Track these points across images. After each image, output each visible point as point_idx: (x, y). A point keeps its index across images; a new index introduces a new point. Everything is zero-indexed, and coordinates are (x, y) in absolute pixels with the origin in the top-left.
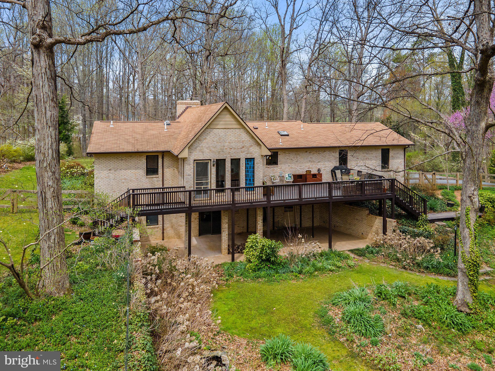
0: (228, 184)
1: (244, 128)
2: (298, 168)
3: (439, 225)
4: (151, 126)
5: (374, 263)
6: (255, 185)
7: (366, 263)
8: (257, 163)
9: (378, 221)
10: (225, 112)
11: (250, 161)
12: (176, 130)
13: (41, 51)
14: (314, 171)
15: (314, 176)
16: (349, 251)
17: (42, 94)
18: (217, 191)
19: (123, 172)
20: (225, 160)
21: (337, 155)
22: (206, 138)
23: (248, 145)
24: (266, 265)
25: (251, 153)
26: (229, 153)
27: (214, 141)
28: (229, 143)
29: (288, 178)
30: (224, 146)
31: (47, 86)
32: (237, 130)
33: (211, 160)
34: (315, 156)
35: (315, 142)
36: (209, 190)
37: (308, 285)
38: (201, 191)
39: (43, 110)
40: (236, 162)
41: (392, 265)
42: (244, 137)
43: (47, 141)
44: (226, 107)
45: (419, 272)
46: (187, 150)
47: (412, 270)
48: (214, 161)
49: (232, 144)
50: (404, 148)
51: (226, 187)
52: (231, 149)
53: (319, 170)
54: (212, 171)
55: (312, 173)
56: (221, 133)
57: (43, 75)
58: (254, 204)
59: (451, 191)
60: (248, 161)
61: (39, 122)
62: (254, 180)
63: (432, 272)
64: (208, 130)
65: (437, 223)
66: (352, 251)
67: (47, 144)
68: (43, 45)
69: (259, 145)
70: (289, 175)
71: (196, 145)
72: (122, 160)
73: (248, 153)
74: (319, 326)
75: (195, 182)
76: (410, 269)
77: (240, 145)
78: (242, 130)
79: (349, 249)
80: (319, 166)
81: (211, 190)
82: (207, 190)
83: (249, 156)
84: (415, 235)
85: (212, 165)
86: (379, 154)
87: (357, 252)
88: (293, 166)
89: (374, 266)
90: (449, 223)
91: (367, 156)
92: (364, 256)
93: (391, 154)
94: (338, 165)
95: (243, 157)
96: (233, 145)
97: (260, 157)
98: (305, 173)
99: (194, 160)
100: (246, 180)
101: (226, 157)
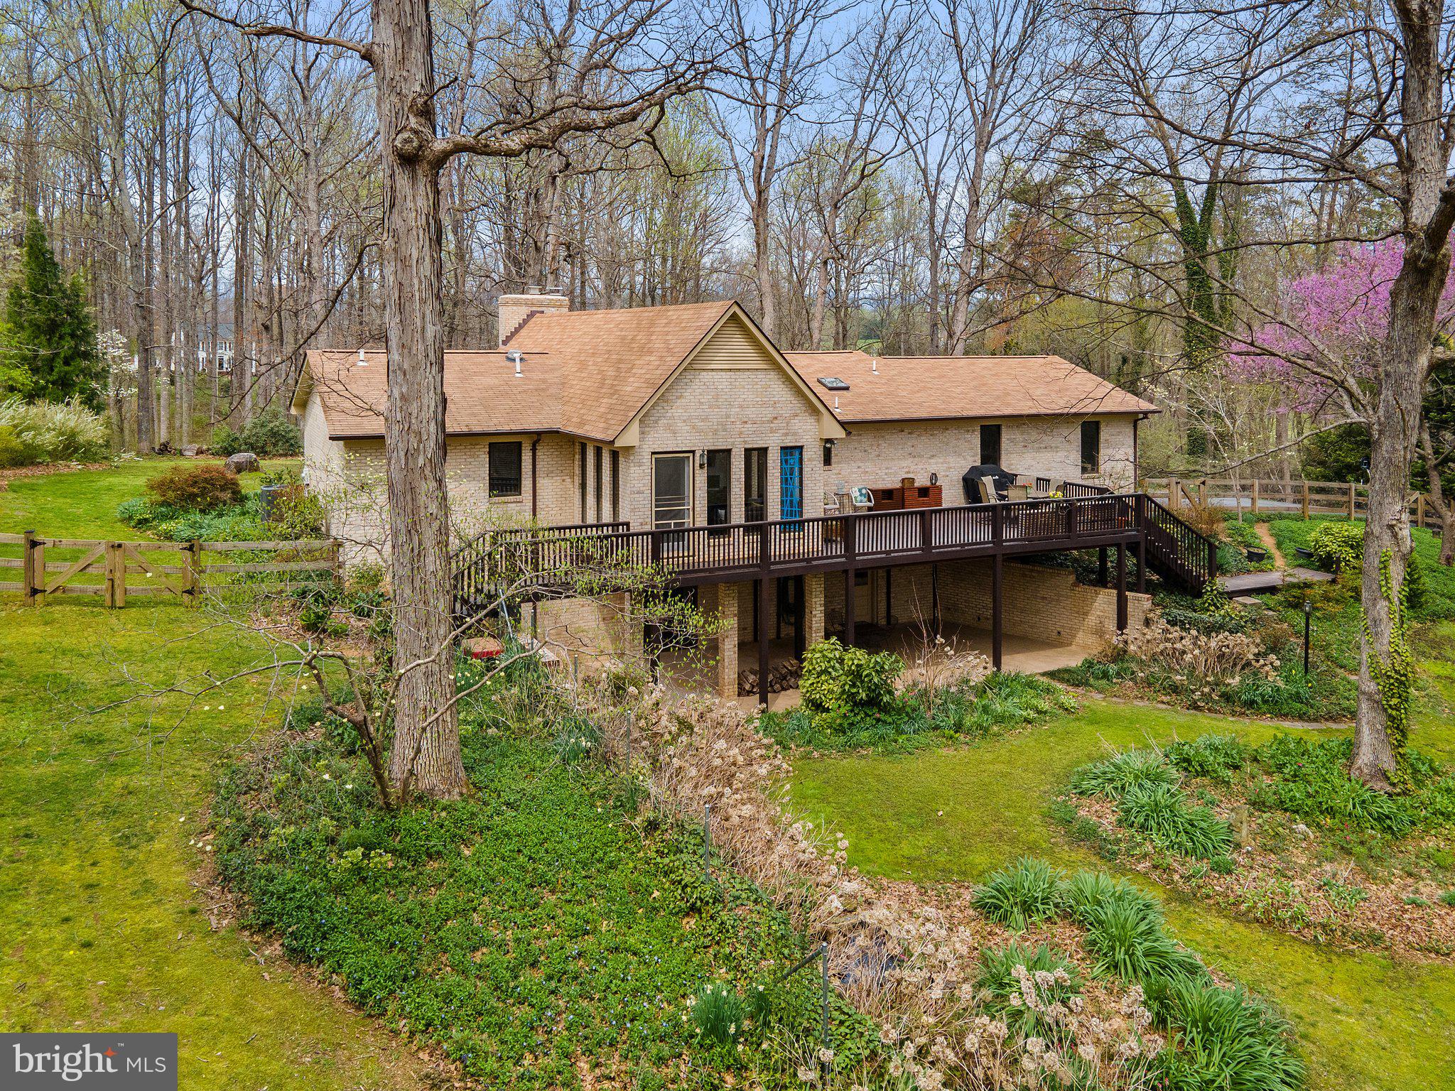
0: (737, 514)
1: (779, 368)
2: (882, 473)
3: (1245, 605)
4: (475, 364)
5: (1114, 699)
6: (806, 516)
7: (1096, 701)
8: (809, 460)
9: (1103, 602)
10: (732, 329)
11: (792, 453)
12: (547, 376)
13: (420, 172)
14: (922, 481)
15: (924, 492)
16: (1044, 674)
17: (416, 281)
18: (713, 533)
20: (729, 451)
21: (976, 440)
22: (682, 397)
23: (786, 412)
24: (867, 715)
25: (795, 434)
26: (741, 433)
27: (701, 403)
28: (741, 407)
29: (863, 498)
30: (728, 416)
31: (427, 259)
32: (761, 375)
33: (693, 452)
34: (923, 443)
35: (921, 404)
36: (689, 530)
37: (988, 756)
38: (668, 532)
39: (418, 321)
40: (756, 456)
41: (1163, 702)
42: (780, 392)
43: (425, 401)
44: (734, 316)
45: (1233, 714)
46: (635, 426)
47: (1216, 712)
48: (702, 456)
49: (747, 412)
50: (1134, 419)
51: (733, 523)
52: (745, 423)
53: (934, 476)
54: (698, 484)
55: (916, 485)
56: (722, 380)
57: (421, 232)
58: (815, 563)
59: (1246, 525)
60: (786, 454)
61: (406, 351)
62: (801, 504)
63: (1264, 713)
64: (689, 375)
65: (1240, 599)
66: (1051, 675)
67: (425, 408)
68: (425, 158)
69: (814, 411)
70: (860, 490)
71: (656, 412)
73: (786, 434)
74: (1070, 844)
75: (654, 509)
76: (1209, 710)
77: (768, 413)
78: (773, 375)
79: (1041, 671)
80: (935, 466)
81: (694, 530)
82: (683, 531)
83: (790, 442)
84: (1210, 630)
85: (697, 465)
86: (1076, 435)
87: (1066, 676)
88: (869, 466)
89: (1123, 708)
90: (1266, 598)
91: (1047, 439)
92: (1087, 684)
93: (1105, 434)
94: (978, 463)
95: (774, 444)
96: (751, 413)
97: (816, 443)
98: (898, 485)
99: (653, 453)
100: (782, 502)
101: (733, 444)
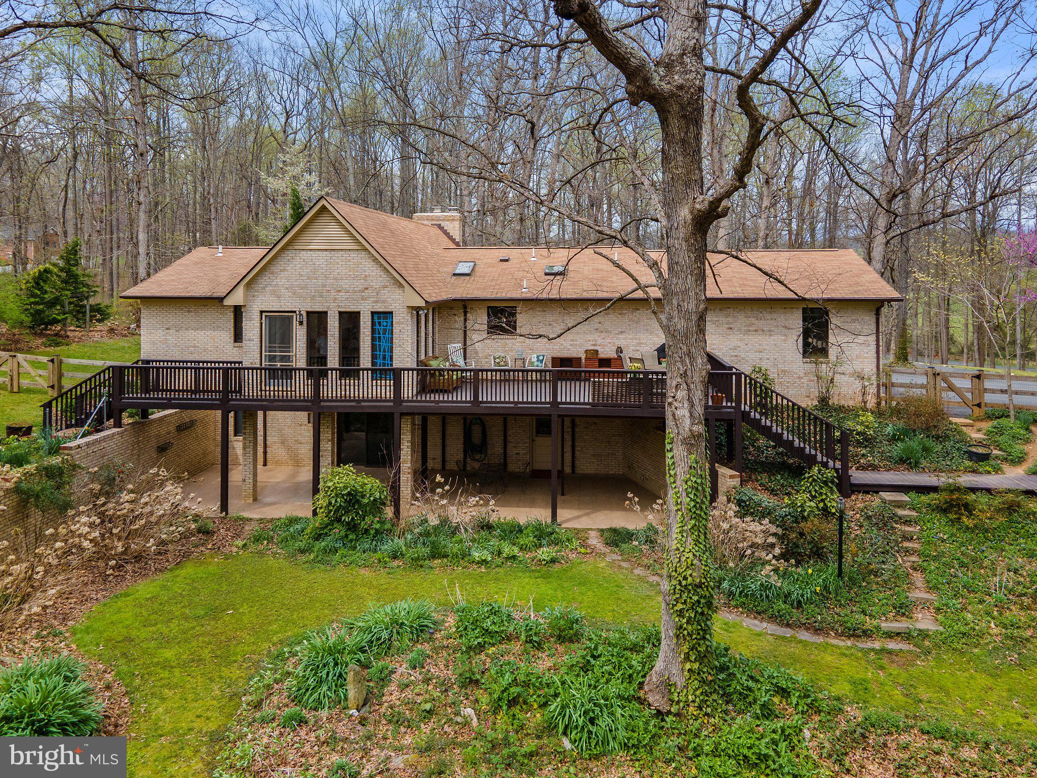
1: (367, 249)
8: (398, 323)
11: (382, 318)
14: (607, 352)
15: (606, 362)
19: (191, 334)
20: (325, 313)
22: (284, 270)
23: (376, 284)
25: (384, 302)
26: (336, 299)
27: (301, 275)
28: (335, 279)
29: (536, 363)
30: (324, 286)
32: (353, 254)
33: (295, 312)
34: (610, 321)
40: (350, 320)
42: (368, 267)
44: (324, 208)
46: (240, 290)
48: (302, 315)
49: (341, 283)
52: (340, 291)
53: (620, 350)
54: (300, 335)
55: (601, 356)
56: (321, 259)
59: (1017, 425)
60: (377, 318)
62: (392, 357)
64: (289, 254)
65: (886, 494)
69: (398, 285)
70: (538, 357)
71: (263, 281)
72: (189, 312)
73: (376, 302)
75: (264, 353)
77: (360, 284)
78: (362, 254)
81: (296, 370)
83: (380, 308)
93: (835, 321)
95: (365, 309)
96: (345, 284)
97: (406, 310)
99: (262, 312)
100: (374, 354)
101: (328, 307)
